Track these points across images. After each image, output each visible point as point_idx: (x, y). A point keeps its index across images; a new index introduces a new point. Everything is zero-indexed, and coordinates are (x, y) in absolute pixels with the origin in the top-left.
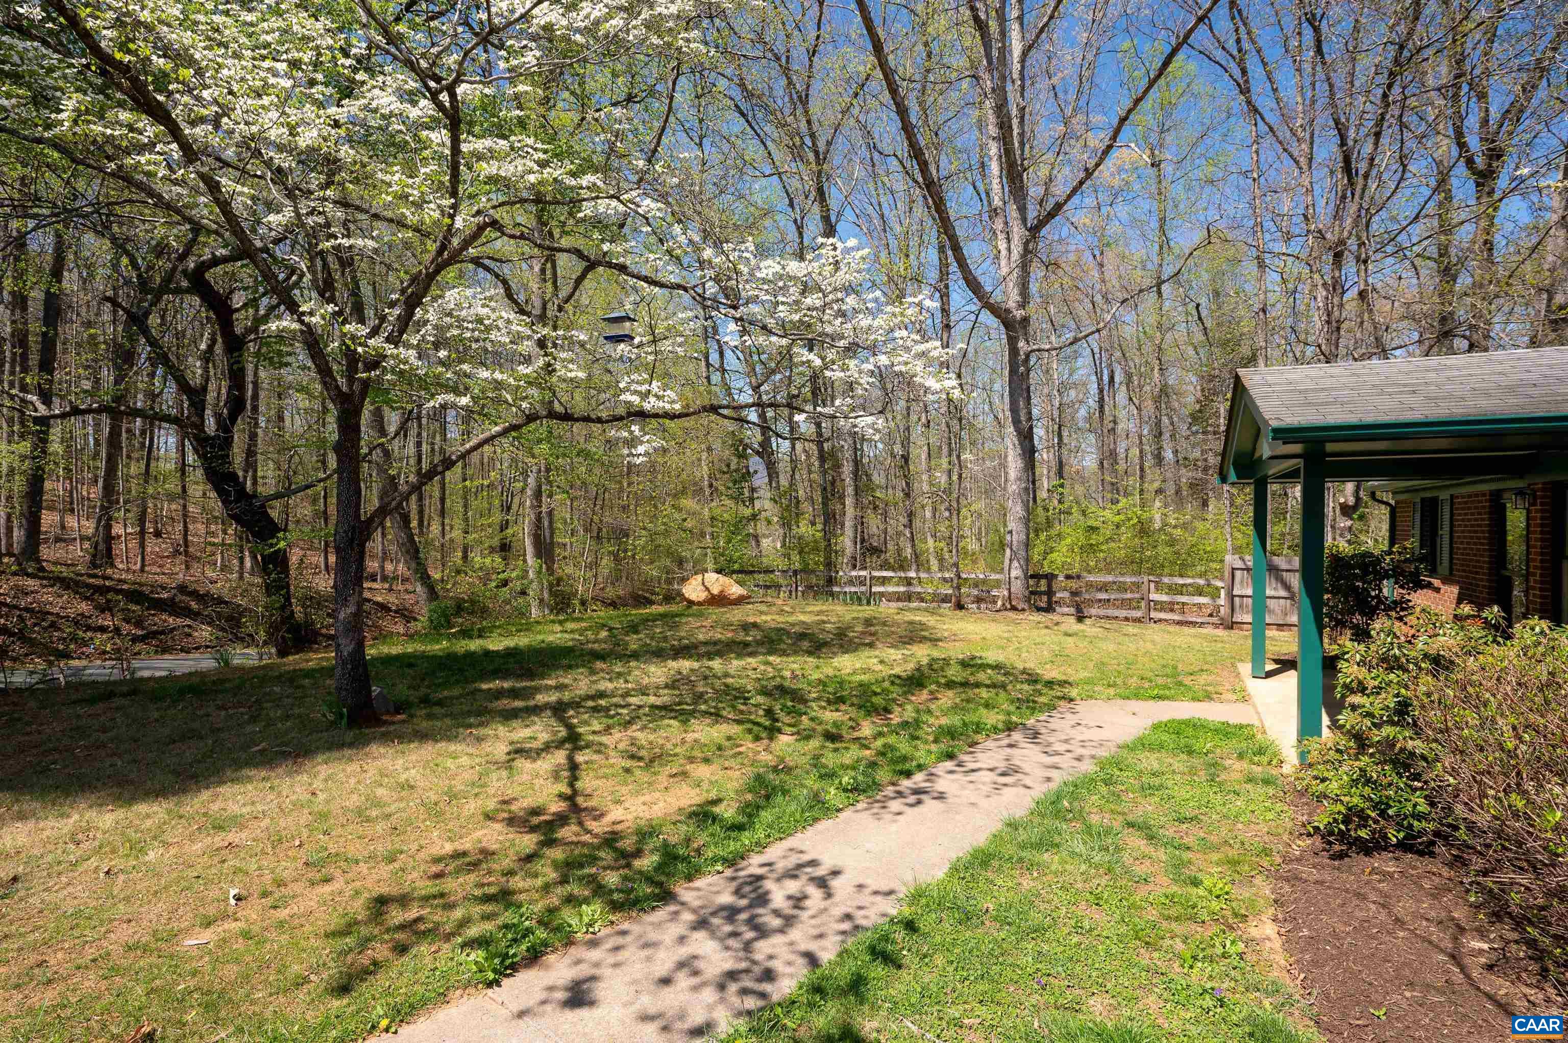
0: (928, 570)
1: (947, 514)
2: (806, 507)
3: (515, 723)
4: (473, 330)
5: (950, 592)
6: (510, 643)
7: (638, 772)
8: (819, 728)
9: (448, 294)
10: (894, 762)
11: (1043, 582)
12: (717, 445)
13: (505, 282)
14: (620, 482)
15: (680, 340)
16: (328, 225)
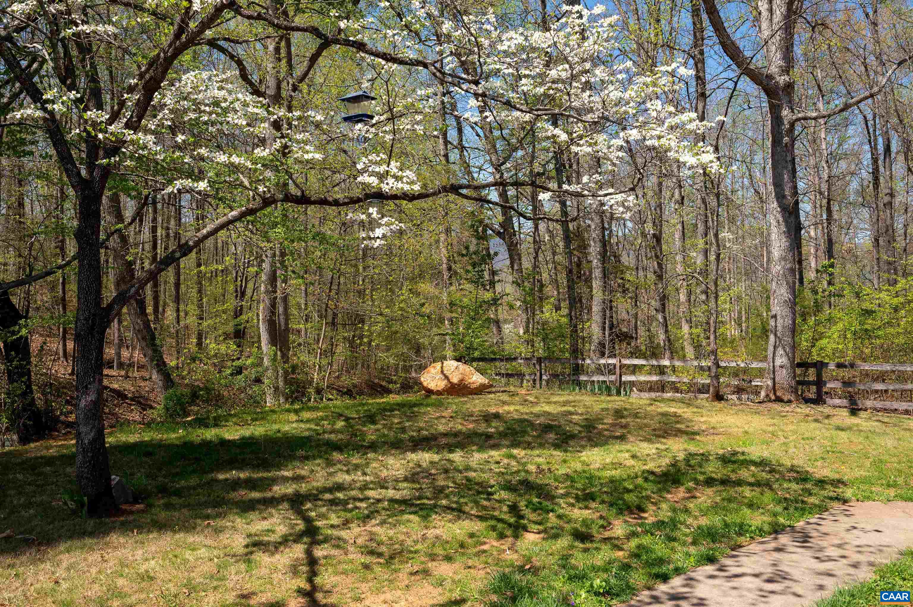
0: (683, 358)
1: (703, 297)
2: (550, 290)
3: (253, 515)
4: (210, 113)
5: (708, 381)
6: (246, 432)
7: (378, 569)
8: (568, 527)
9: (184, 77)
10: (649, 564)
11: (812, 371)
12: (456, 226)
13: (239, 63)
14: (356, 266)
15: (418, 117)
16: (69, 12)
